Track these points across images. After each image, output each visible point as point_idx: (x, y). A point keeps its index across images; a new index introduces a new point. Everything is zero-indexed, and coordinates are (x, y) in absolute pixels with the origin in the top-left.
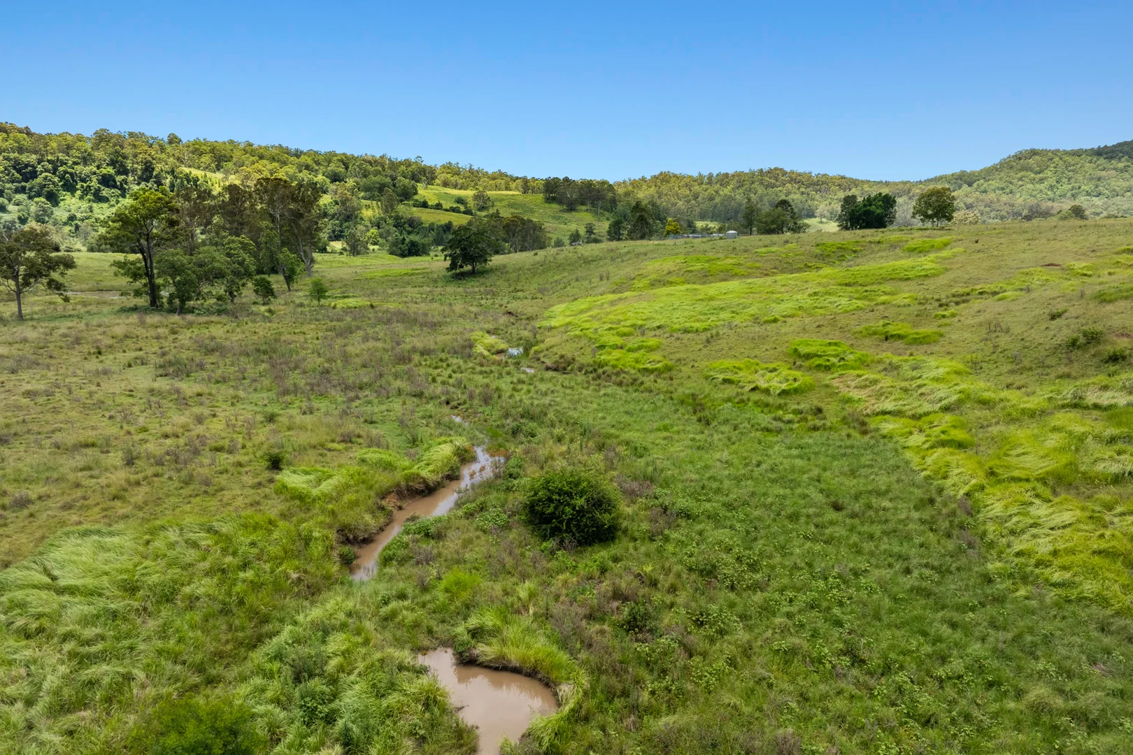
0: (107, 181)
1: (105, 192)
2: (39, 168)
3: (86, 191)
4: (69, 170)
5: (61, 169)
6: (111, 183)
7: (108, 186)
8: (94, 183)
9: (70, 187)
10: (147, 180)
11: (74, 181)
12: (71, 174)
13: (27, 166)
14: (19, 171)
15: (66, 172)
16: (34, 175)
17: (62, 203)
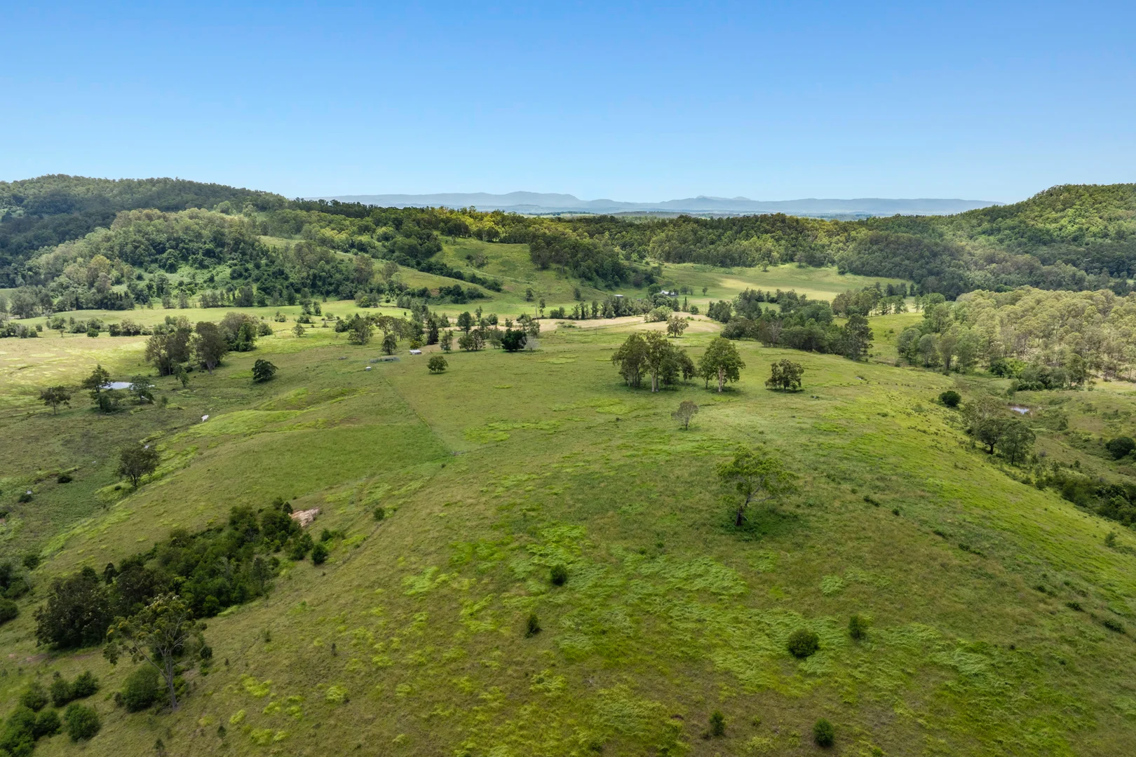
0: (208, 253)
1: (207, 261)
2: (167, 245)
3: (195, 261)
4: (186, 246)
5: (181, 245)
6: (212, 254)
7: (210, 257)
8: (200, 256)
9: (185, 258)
10: (236, 251)
11: (188, 253)
12: (186, 249)
13: (160, 244)
14: (154, 248)
15: (183, 248)
16: (163, 250)
17: (179, 270)
